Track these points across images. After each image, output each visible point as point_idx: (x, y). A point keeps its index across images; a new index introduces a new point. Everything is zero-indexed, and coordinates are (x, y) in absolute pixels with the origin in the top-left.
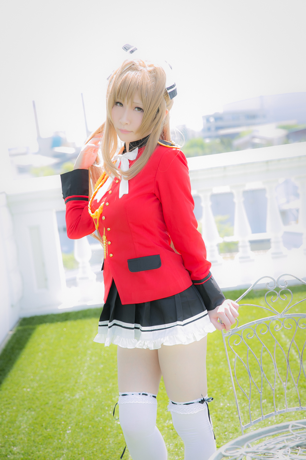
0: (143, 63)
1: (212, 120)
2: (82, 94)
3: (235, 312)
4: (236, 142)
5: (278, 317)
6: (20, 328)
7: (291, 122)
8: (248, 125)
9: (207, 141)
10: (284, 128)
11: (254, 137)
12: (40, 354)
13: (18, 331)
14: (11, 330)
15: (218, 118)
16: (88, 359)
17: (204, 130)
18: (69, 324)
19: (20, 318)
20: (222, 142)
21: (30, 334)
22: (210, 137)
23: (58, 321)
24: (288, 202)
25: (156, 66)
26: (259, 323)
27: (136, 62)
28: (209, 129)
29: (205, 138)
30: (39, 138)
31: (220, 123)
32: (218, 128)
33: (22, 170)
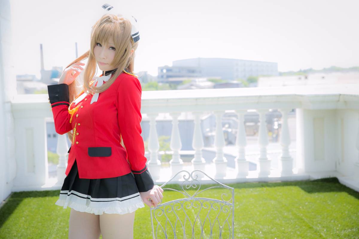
0: (116, 17)
1: (165, 71)
2: (76, 44)
3: (161, 195)
4: (179, 87)
5: (190, 199)
6: (11, 199)
7: (218, 78)
8: (189, 77)
9: (160, 84)
10: (212, 81)
11: (192, 85)
12: (23, 218)
13: (9, 201)
14: (4, 201)
15: (169, 70)
16: (58, 224)
17: (158, 77)
18: (47, 198)
19: (12, 192)
20: (170, 86)
21: (18, 204)
22: (162, 82)
23: (39, 196)
24: (211, 131)
25: (125, 19)
26: (177, 202)
27: (111, 16)
28: (162, 77)
29: (159, 82)
30: (43, 70)
31: (170, 74)
32: (168, 77)
33: (28, 91)
